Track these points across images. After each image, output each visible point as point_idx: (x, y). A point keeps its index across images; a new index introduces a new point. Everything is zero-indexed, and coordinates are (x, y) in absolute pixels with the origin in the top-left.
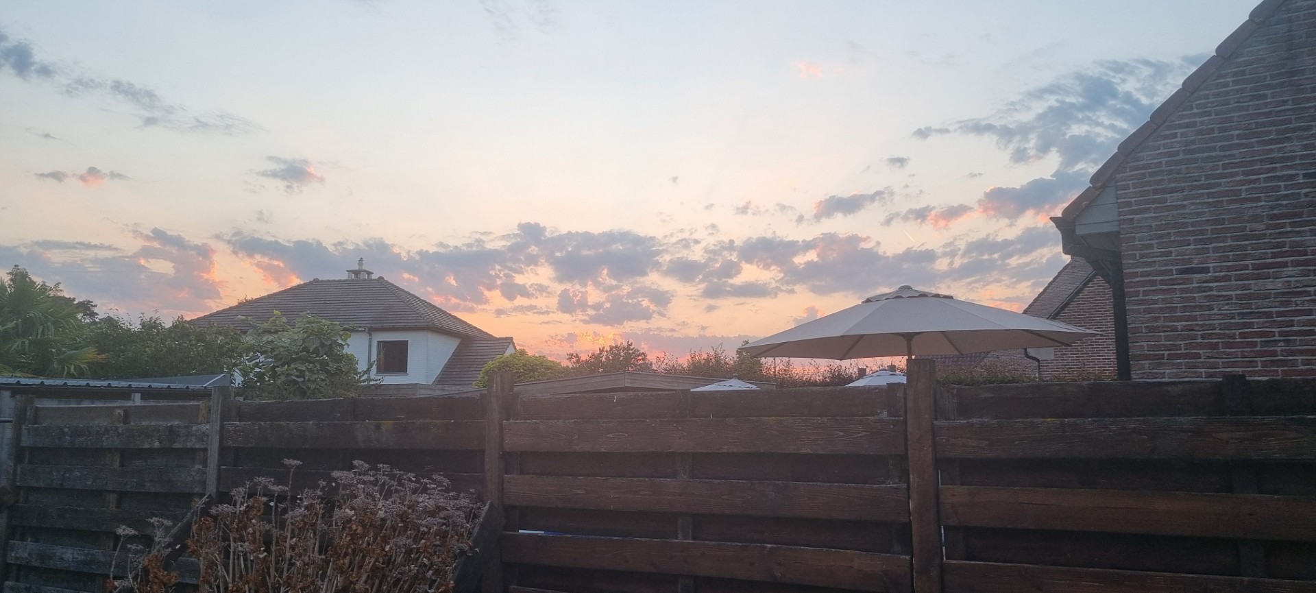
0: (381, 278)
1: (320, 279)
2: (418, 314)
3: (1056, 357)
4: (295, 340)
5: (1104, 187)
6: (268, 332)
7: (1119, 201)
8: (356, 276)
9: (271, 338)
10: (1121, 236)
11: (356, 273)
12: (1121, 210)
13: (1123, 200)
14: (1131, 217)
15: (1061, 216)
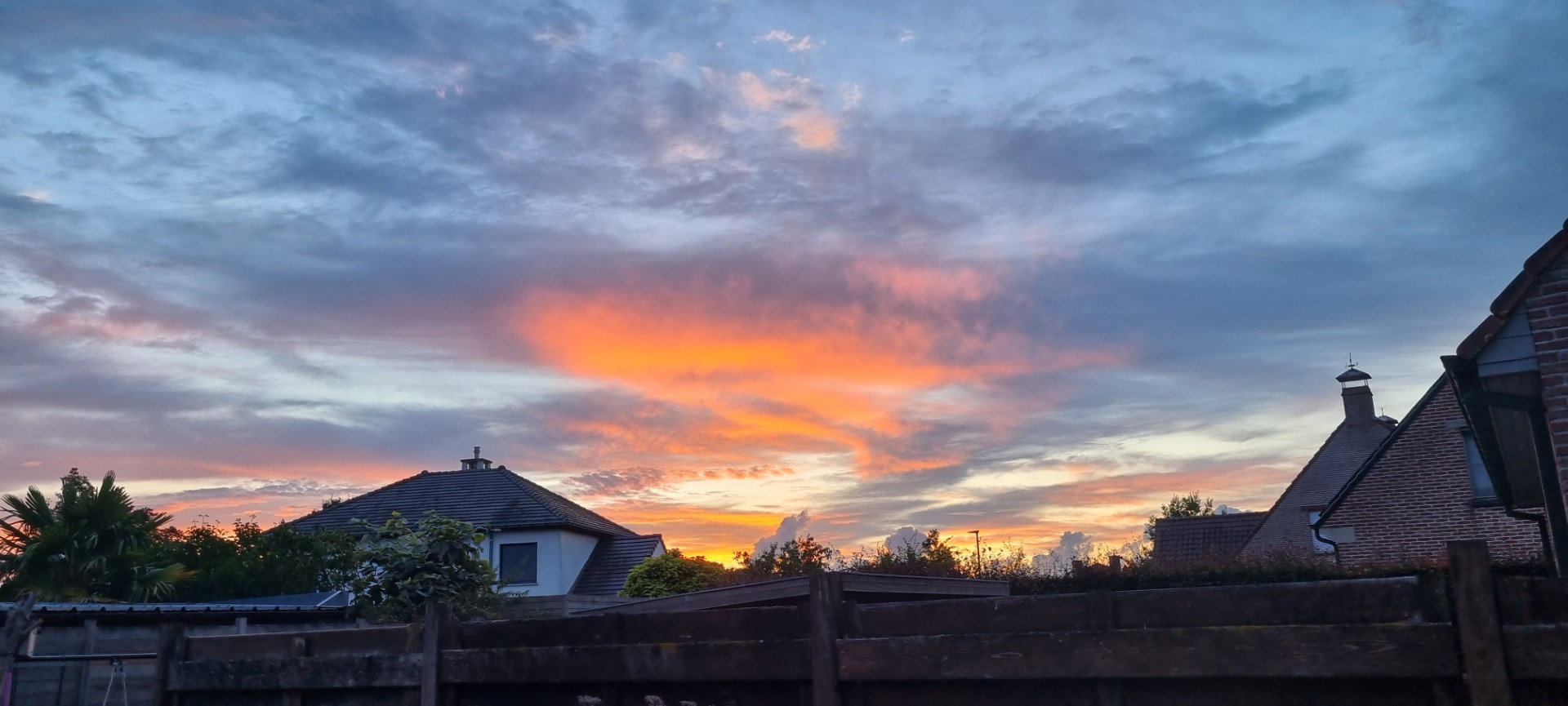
0: (502, 468)
1: (430, 472)
2: (547, 509)
3: (1359, 539)
4: (420, 546)
5: (1511, 314)
6: (386, 536)
7: (1534, 332)
8: (472, 467)
9: (390, 545)
10: (1543, 377)
11: (472, 463)
12: (1538, 343)
13: (1539, 331)
14: (1554, 351)
15: (1456, 354)
